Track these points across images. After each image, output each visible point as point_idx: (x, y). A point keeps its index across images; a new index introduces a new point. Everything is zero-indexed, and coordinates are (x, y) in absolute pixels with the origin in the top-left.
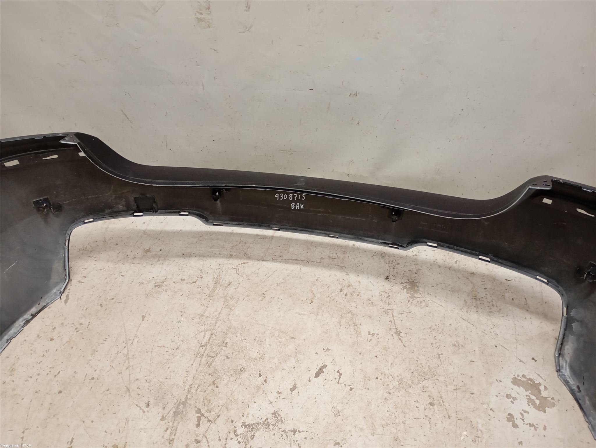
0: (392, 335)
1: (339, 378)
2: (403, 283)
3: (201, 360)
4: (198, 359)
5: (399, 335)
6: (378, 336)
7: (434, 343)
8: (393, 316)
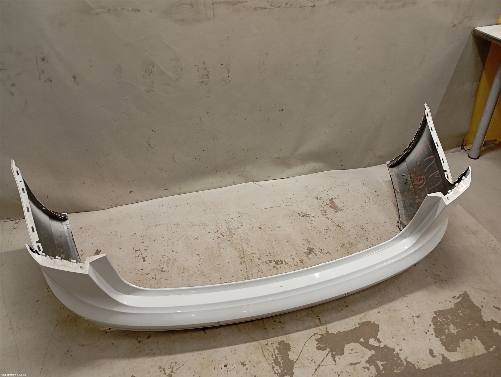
0: (336, 227)
1: (322, 251)
2: (328, 205)
3: (245, 264)
4: (244, 265)
5: (339, 226)
6: (330, 229)
7: (357, 225)
8: (332, 219)
